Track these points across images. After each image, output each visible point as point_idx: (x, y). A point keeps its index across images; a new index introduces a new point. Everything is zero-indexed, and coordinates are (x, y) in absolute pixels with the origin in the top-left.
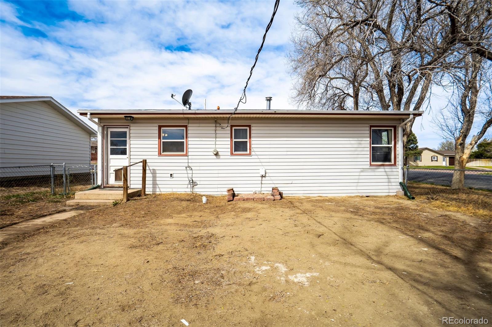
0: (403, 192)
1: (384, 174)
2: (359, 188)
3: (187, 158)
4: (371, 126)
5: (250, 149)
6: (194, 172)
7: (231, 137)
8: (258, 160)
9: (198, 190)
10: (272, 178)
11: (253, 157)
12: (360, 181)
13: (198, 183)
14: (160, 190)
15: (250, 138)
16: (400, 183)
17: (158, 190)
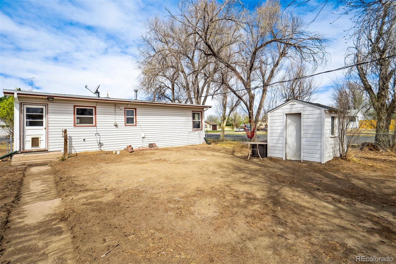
0: (206, 142)
1: (198, 134)
2: (188, 141)
3: (96, 128)
4: (193, 111)
5: (136, 122)
6: (101, 137)
7: (125, 115)
8: (140, 129)
9: (104, 149)
10: (148, 139)
11: (138, 127)
12: (189, 138)
13: (104, 144)
14: (75, 150)
15: (136, 115)
16: (204, 138)
17: (73, 151)
